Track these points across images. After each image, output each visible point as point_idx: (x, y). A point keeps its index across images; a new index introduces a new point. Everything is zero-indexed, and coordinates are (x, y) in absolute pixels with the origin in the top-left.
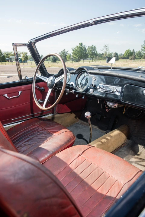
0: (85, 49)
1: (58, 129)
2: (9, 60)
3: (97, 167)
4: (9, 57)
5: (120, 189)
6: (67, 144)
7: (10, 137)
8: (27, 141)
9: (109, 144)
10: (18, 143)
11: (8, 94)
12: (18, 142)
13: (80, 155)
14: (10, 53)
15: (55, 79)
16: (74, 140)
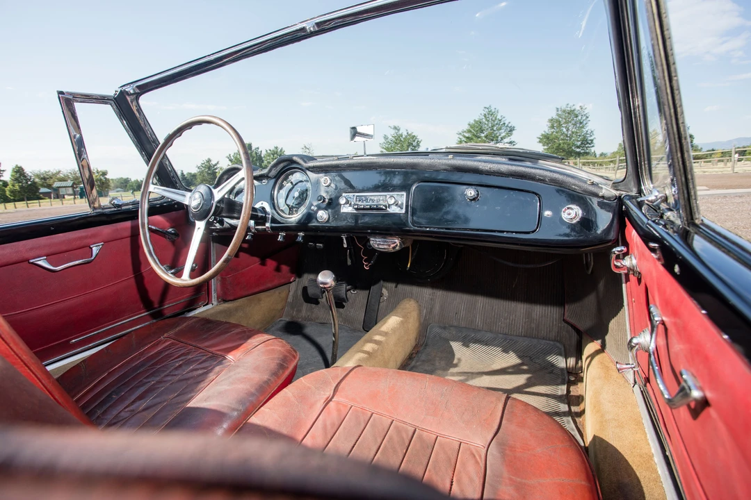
0: (260, 156)
1: (240, 339)
2: (50, 193)
3: (390, 421)
4: (49, 186)
5: (482, 465)
6: (278, 378)
7: (73, 397)
8: (140, 398)
9: (386, 355)
10: (105, 411)
11: (49, 256)
12: (105, 408)
13: (331, 400)
14: (53, 175)
15: (215, 191)
16: (296, 361)
